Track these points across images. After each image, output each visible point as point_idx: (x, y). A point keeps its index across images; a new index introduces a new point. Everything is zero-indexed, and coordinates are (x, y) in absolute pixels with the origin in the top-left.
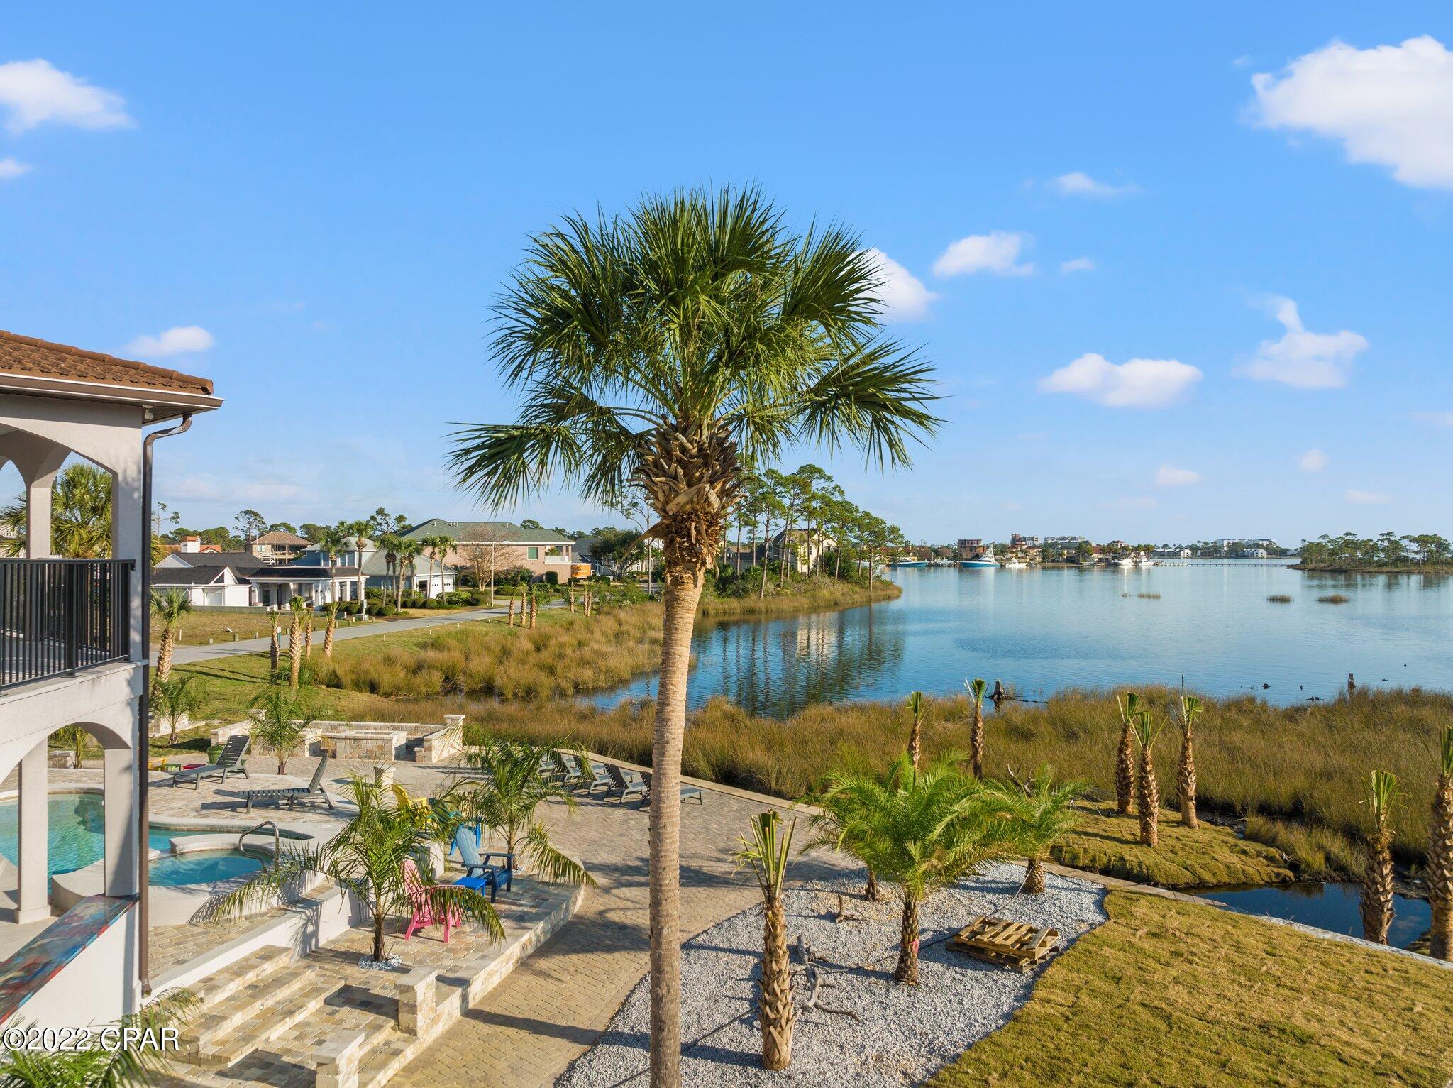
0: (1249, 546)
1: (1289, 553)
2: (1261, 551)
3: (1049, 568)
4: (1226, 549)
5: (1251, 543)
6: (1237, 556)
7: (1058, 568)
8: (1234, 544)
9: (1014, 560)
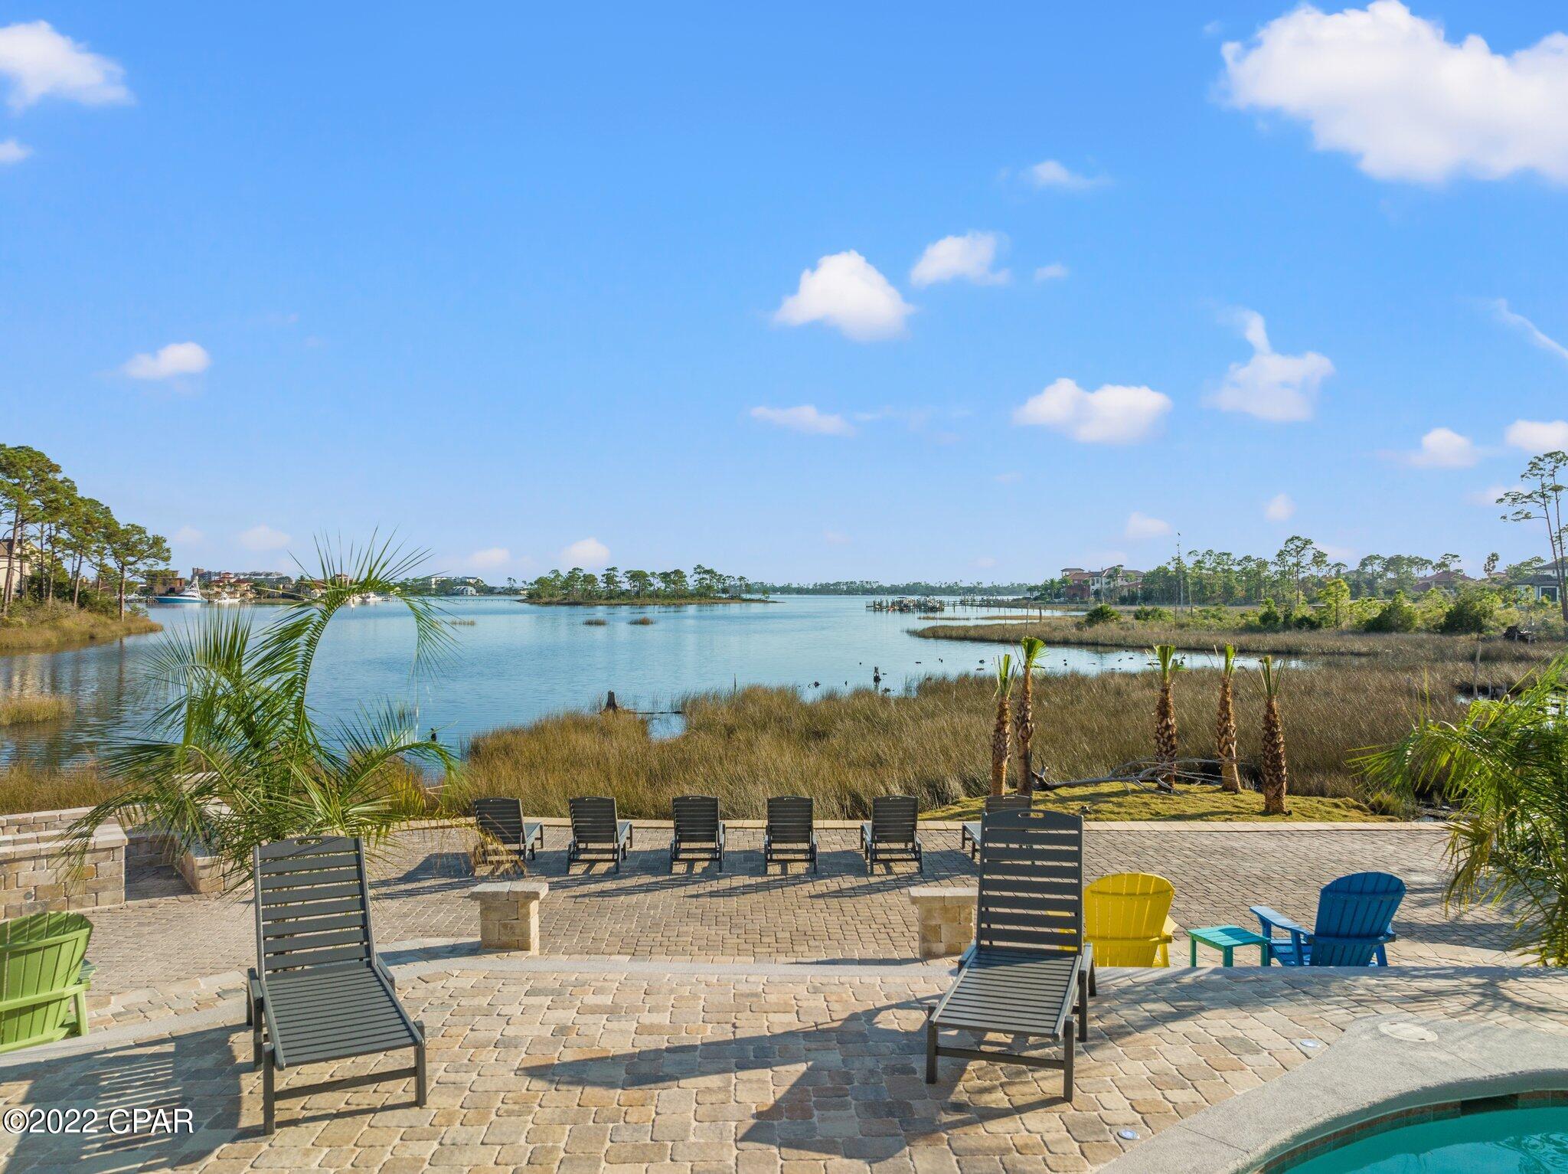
0: (458, 584)
1: (496, 591)
2: (470, 588)
3: (264, 604)
4: (434, 587)
5: (457, 581)
6: (447, 594)
7: (273, 604)
8: (442, 581)
9: (225, 595)
